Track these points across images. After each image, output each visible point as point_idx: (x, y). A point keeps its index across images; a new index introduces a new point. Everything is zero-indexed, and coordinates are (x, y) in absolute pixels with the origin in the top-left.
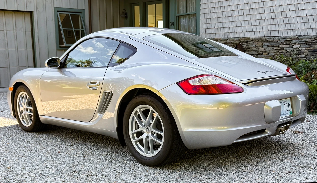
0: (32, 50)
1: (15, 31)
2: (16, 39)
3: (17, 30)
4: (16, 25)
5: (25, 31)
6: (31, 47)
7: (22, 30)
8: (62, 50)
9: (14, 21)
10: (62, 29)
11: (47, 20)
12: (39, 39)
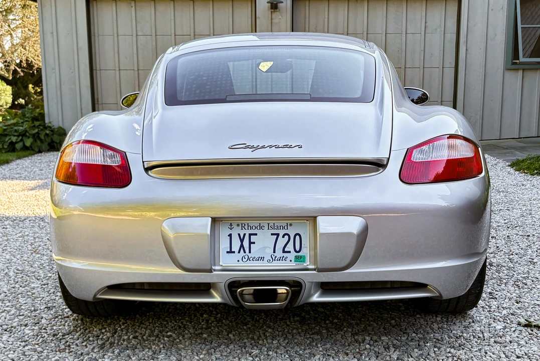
0: (453, 70)
1: (423, 33)
2: (423, 49)
3: (427, 32)
4: (426, 23)
5: (444, 33)
6: (453, 65)
7: (439, 30)
8: (518, 70)
9: (424, 14)
10: (520, 26)
11: (490, 10)
12: (468, 48)
